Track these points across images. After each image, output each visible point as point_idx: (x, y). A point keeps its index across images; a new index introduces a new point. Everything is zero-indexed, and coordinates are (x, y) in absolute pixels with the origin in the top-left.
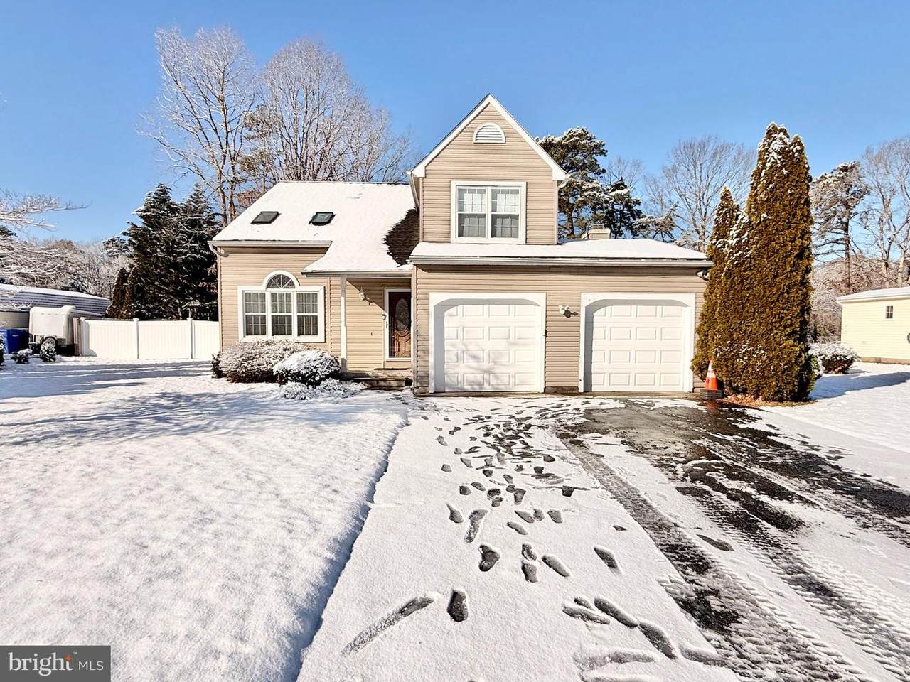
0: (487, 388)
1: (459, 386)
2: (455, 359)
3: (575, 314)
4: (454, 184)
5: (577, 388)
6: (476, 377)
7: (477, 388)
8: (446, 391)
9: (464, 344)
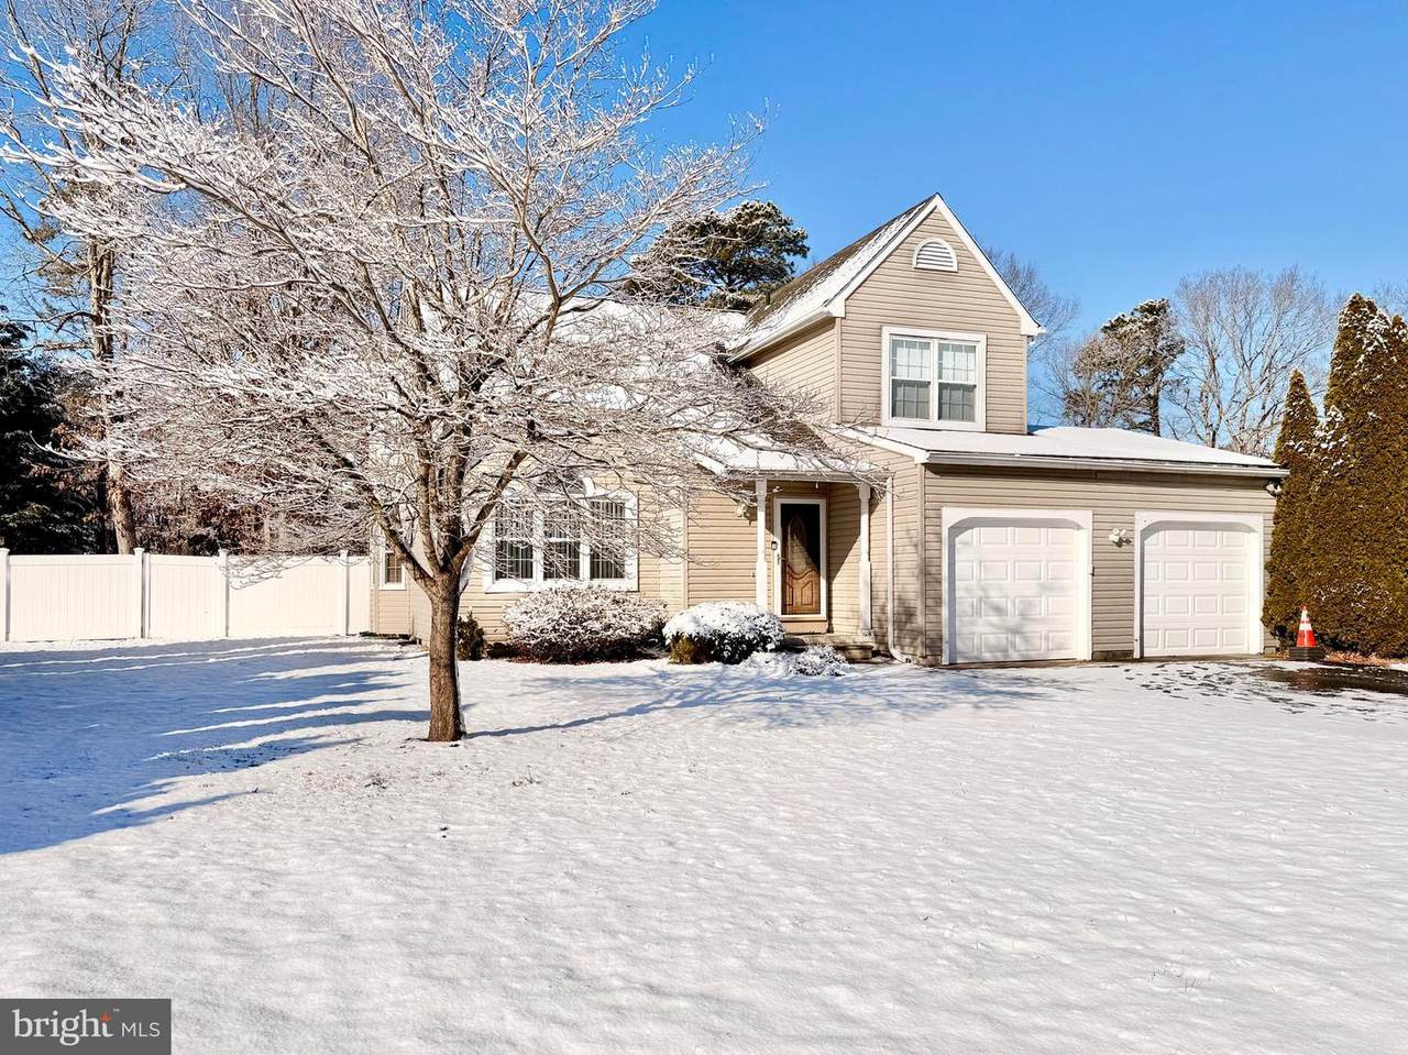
0: (1015, 656)
1: (976, 654)
2: (969, 611)
3: (1128, 542)
4: (886, 331)
5: (1132, 652)
6: (998, 638)
7: (1000, 657)
8: (959, 662)
9: (983, 589)
